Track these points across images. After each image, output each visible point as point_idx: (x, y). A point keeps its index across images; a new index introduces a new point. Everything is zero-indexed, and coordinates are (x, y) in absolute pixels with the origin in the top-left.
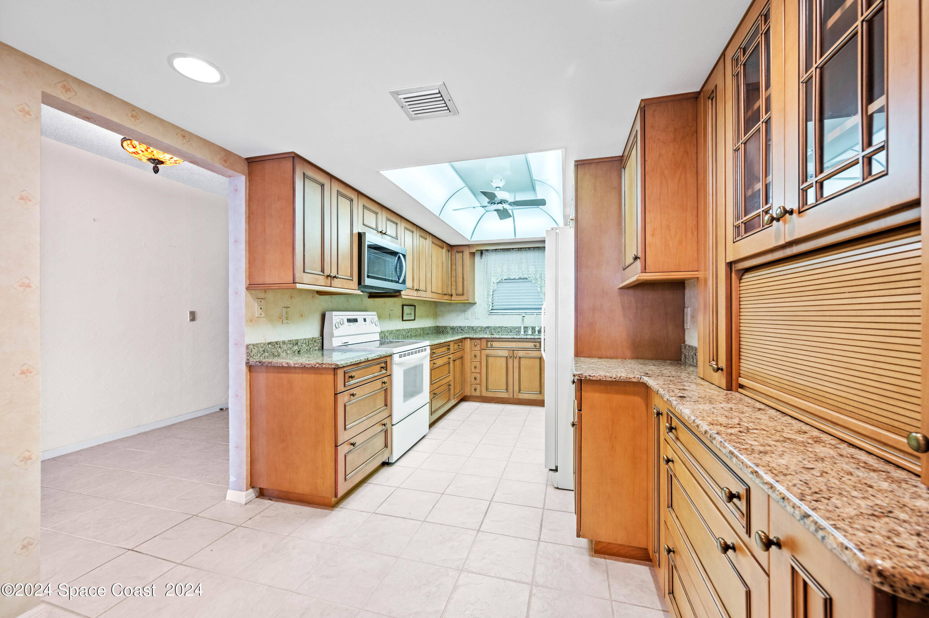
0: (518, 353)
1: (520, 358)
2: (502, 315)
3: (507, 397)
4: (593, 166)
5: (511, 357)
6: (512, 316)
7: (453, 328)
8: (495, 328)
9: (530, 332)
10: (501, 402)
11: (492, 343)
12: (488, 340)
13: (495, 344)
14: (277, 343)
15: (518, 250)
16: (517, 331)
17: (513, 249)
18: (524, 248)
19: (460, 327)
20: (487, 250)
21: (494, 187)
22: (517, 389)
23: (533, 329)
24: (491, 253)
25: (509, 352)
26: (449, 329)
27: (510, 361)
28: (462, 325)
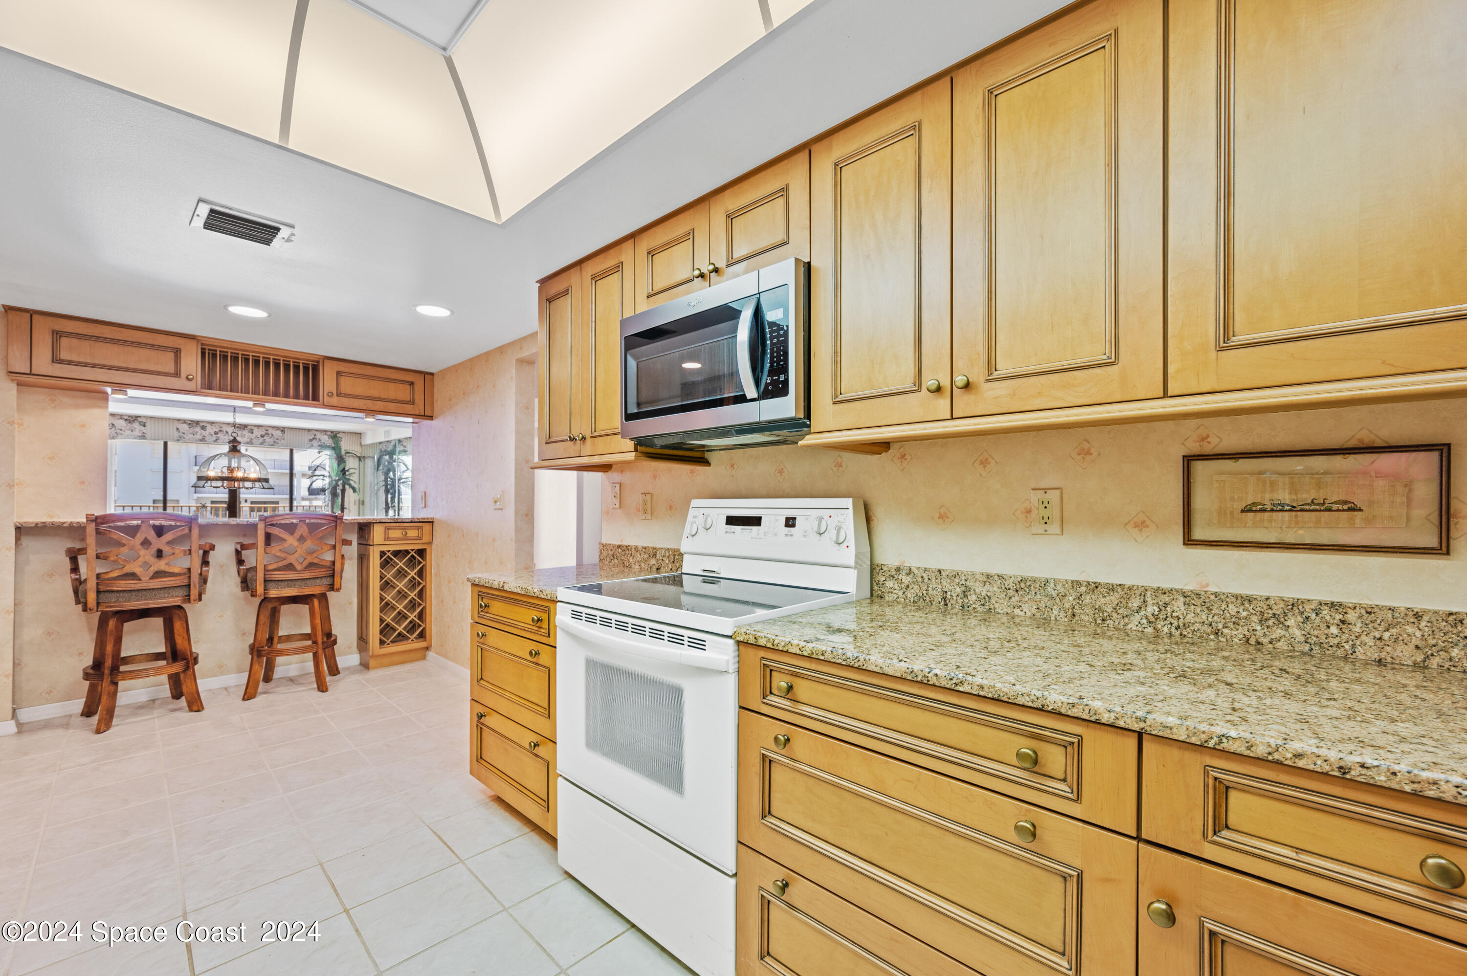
14: (627, 547)
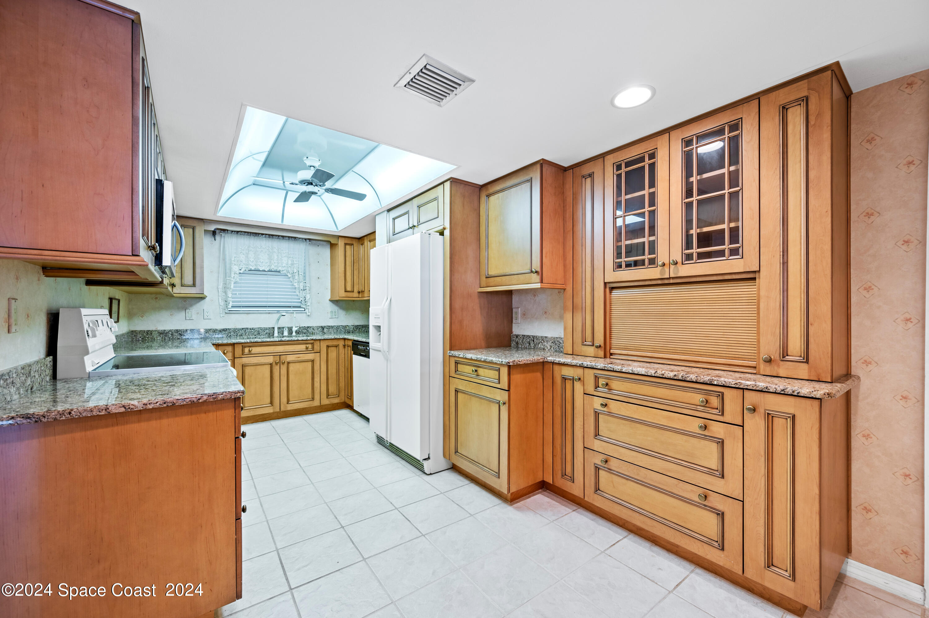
0: (286, 358)
1: (288, 363)
2: (246, 314)
3: (272, 412)
4: (462, 186)
5: (276, 364)
6: (259, 315)
7: (163, 333)
8: (236, 331)
9: (286, 333)
10: (259, 420)
11: (251, 349)
12: (244, 345)
13: (255, 350)
15: (269, 237)
16: (266, 333)
17: (263, 234)
18: (276, 236)
19: (177, 331)
20: (224, 230)
21: (307, 165)
22: (284, 400)
23: (290, 330)
24: (229, 235)
25: (274, 357)
26: (155, 335)
27: (276, 369)
28: (181, 329)
